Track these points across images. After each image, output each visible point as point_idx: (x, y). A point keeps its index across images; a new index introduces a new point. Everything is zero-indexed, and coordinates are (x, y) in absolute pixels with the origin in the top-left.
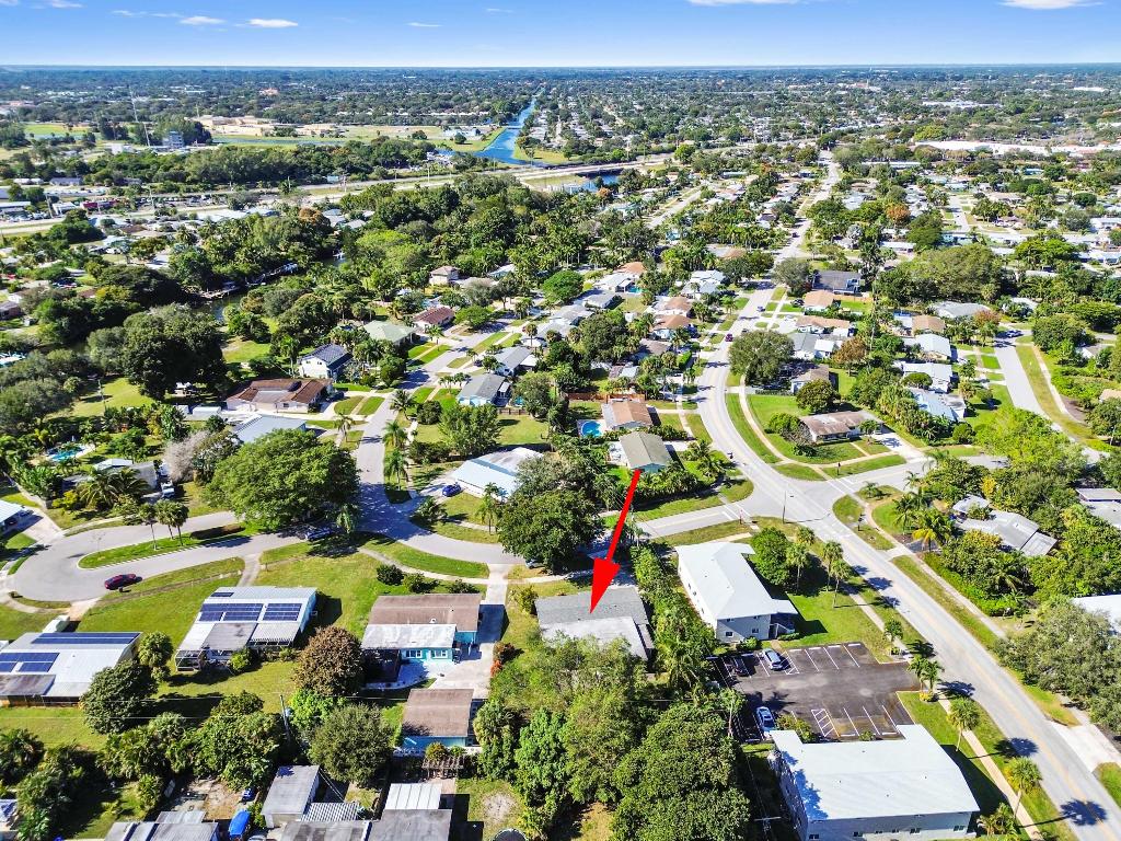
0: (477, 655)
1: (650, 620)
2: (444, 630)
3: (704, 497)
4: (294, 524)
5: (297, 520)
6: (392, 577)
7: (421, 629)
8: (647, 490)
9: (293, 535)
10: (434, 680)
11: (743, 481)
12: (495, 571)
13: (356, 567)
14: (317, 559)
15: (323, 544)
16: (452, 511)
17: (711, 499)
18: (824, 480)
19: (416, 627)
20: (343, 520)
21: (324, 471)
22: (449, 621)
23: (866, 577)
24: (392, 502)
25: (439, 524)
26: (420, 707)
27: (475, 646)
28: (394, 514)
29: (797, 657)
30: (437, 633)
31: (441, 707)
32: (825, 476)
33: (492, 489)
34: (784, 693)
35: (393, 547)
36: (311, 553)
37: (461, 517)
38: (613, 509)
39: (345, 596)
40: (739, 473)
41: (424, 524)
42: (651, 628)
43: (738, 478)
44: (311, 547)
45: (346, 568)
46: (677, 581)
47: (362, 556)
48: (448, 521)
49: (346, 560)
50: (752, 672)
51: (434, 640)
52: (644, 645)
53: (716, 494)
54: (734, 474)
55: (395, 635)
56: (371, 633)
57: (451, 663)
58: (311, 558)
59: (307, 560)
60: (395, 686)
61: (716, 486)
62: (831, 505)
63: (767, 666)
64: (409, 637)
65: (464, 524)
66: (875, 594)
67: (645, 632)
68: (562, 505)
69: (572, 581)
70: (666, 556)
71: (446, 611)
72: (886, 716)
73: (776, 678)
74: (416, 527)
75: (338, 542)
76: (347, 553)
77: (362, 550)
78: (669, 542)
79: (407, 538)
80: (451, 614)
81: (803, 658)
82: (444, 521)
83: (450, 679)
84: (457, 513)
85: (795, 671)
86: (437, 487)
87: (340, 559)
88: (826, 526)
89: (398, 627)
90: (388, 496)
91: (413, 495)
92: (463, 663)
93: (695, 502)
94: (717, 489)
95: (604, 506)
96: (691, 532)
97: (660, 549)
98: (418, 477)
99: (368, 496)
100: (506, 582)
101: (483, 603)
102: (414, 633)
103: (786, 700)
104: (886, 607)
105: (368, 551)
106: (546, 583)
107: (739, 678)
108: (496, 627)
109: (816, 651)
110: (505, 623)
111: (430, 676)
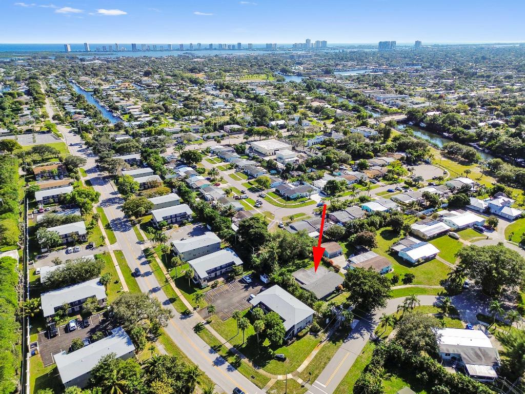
23: (227, 364)
66: (221, 353)
72: (211, 296)
103: (244, 289)
104: (215, 346)
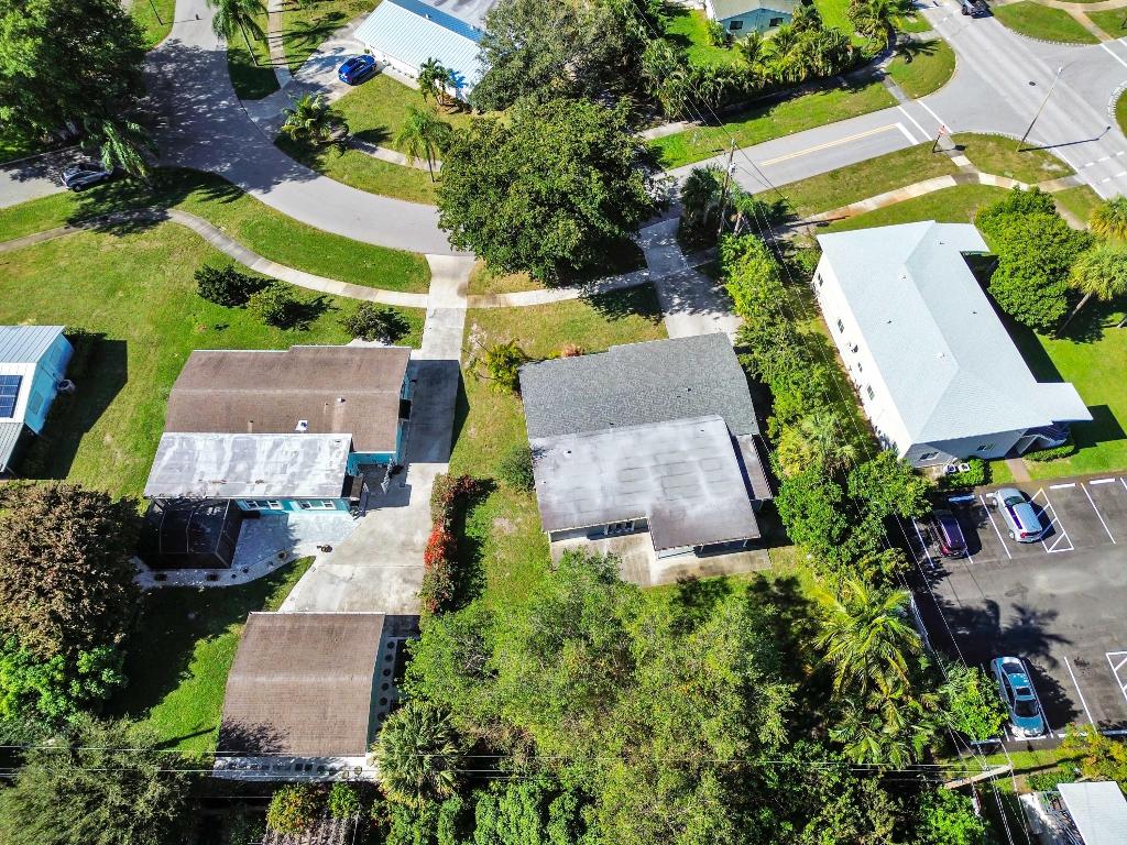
0: (400, 497)
1: (763, 426)
2: (326, 448)
3: (857, 84)
4: (46, 147)
5: (51, 140)
6: (232, 288)
7: (276, 445)
8: (750, 75)
9: (41, 173)
10: (311, 560)
11: (931, 43)
12: (443, 274)
13: (161, 257)
14: (85, 235)
15: (100, 196)
16: (356, 124)
17: (873, 88)
18: (1095, 41)
19: (265, 441)
20: (113, 154)
21: (28, 45)
22: (336, 425)
24: (242, 95)
25: (333, 152)
26: (262, 679)
27: (399, 470)
28: (242, 126)
29: (1067, 506)
30: (312, 454)
31: (309, 680)
32: (1098, 33)
33: (434, 74)
34: (1042, 608)
35: (239, 211)
36: (73, 222)
37: (376, 137)
38: (677, 119)
39: (136, 334)
40: (927, 27)
41: (302, 153)
42: (765, 446)
43: (924, 37)
44: (77, 205)
45: (142, 259)
46: (808, 304)
47: (176, 229)
48: (352, 147)
49: (146, 241)
50: (975, 547)
51: (301, 476)
52: (751, 494)
53: (881, 78)
54: (916, 29)
55: (220, 464)
56: (169, 454)
57: (345, 516)
58: (75, 232)
59: (67, 238)
60: (226, 579)
61: (882, 60)
62: (1112, 101)
63: (1005, 530)
64: (250, 468)
65: (385, 154)
67: (751, 456)
68: (576, 154)
69: (597, 301)
70: (786, 237)
71: (330, 401)
73: (1026, 563)
74: (285, 159)
75: (133, 194)
76: (147, 223)
77: (178, 216)
78: (793, 202)
79: (267, 188)
80: (339, 409)
81: (1080, 507)
82: (345, 145)
83: (343, 559)
84: (368, 124)
85: (1063, 544)
86: (330, 62)
87: (132, 237)
88: (1105, 159)
89: (229, 438)
90: (233, 78)
91: (283, 79)
92: (371, 514)
93: (839, 98)
94: (884, 66)
95: (660, 111)
96: (834, 175)
97: (771, 219)
98: (295, 35)
99: (195, 79)
100: (463, 304)
101: (417, 355)
102: (261, 457)
103: (1050, 628)
105: (188, 216)
106: (541, 308)
107: (947, 564)
108: (443, 422)
109: (1105, 489)
110: (461, 408)
111: (302, 550)
